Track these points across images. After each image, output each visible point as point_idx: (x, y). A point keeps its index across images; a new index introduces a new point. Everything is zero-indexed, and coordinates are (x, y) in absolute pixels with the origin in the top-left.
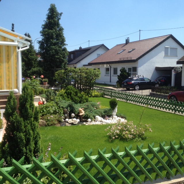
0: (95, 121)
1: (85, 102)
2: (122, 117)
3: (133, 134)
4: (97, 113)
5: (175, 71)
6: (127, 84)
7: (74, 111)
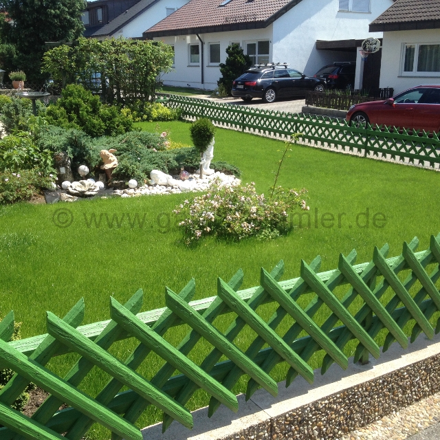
0: (149, 185)
1: (121, 133)
2: (228, 172)
3: (255, 220)
4: (156, 163)
5: (365, 48)
6: (245, 86)
7: (86, 158)
